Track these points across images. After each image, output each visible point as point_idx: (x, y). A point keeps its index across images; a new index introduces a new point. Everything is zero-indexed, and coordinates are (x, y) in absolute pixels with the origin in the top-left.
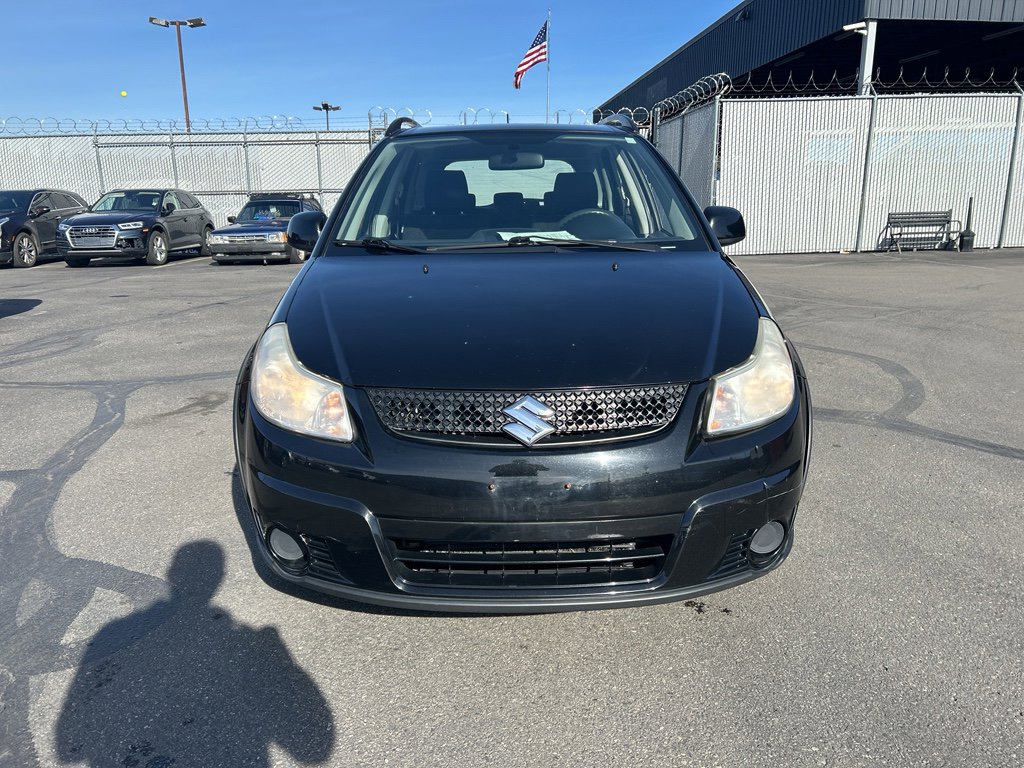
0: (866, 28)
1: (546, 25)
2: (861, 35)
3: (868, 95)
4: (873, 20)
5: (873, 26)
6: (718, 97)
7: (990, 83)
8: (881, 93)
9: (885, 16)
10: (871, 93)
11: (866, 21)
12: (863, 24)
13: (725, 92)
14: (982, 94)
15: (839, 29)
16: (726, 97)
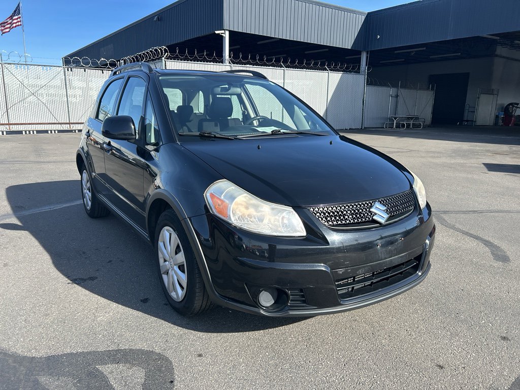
0: (224, 33)
1: (19, 5)
2: (223, 36)
3: (228, 64)
4: (227, 30)
5: (227, 33)
6: (163, 58)
7: (273, 63)
8: (234, 64)
9: (232, 29)
10: (229, 63)
11: (224, 30)
12: (223, 32)
13: (166, 56)
14: (271, 67)
15: (212, 32)
16: (167, 59)
